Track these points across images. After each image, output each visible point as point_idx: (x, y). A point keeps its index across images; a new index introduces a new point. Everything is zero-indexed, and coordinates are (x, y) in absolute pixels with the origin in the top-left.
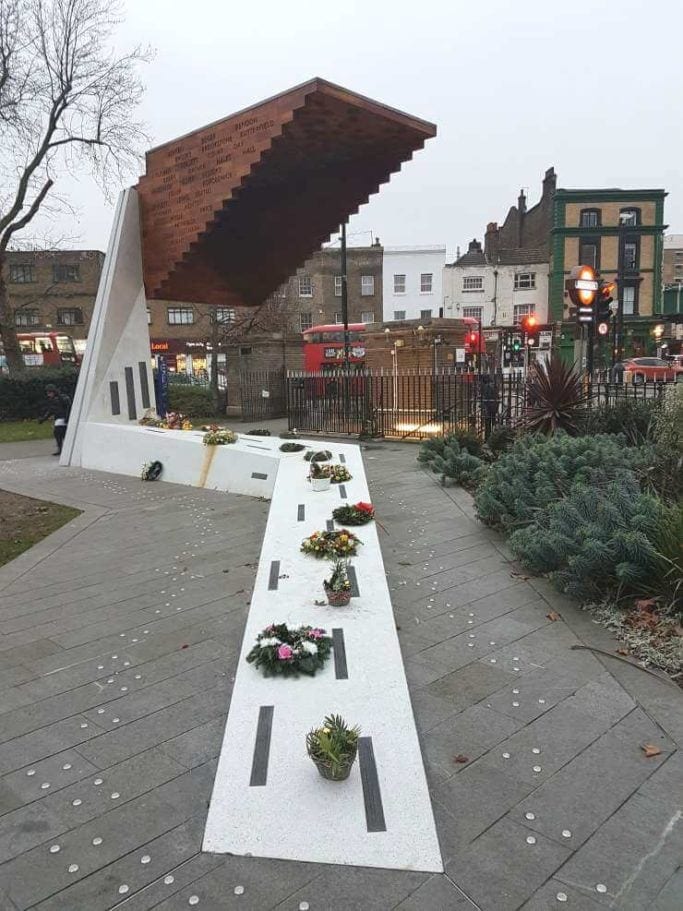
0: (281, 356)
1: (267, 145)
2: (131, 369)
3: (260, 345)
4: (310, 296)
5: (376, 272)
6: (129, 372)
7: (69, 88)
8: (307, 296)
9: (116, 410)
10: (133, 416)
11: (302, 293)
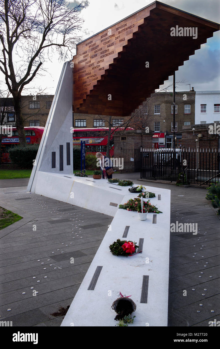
0: (140, 141)
1: (131, 36)
2: (62, 146)
3: (130, 136)
4: (159, 114)
5: (192, 102)
6: (61, 147)
7: (52, 22)
8: (158, 114)
9: (54, 166)
10: (61, 169)
11: (155, 113)
